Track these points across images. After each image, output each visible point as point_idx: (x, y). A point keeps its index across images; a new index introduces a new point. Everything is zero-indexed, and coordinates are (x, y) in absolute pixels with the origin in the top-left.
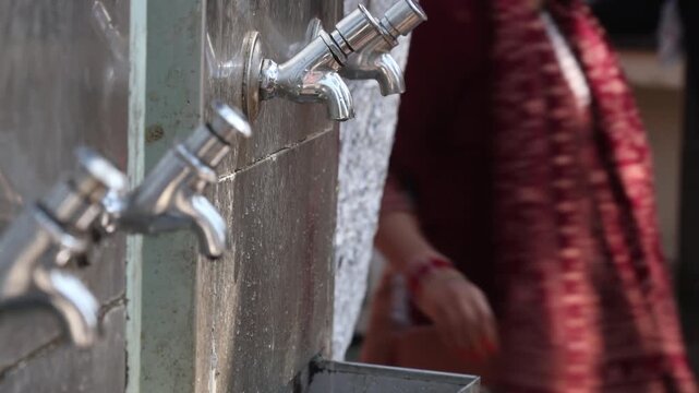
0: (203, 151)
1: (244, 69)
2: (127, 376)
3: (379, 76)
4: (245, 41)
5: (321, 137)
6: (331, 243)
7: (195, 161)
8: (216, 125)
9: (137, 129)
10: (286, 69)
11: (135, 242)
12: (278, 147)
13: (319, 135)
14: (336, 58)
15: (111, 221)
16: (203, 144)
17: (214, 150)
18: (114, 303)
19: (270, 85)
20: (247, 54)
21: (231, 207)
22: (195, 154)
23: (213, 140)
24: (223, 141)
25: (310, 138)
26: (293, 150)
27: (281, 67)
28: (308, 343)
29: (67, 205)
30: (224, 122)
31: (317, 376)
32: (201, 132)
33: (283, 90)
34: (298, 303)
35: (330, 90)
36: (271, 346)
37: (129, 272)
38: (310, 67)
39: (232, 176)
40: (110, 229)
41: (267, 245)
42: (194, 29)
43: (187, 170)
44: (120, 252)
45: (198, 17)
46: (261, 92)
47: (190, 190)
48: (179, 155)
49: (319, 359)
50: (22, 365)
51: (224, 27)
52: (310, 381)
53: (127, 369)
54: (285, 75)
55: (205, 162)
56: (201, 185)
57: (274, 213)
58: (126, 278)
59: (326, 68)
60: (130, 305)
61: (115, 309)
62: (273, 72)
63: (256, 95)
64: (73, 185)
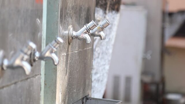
0: (54, 45)
1: (69, 33)
2: (41, 89)
3: (100, 36)
4: (69, 27)
5: (88, 49)
6: (91, 72)
7: (53, 47)
8: (57, 40)
9: (44, 42)
10: (77, 33)
11: (43, 63)
12: (77, 50)
13: (88, 48)
14: (87, 31)
15: (37, 58)
16: (54, 44)
17: (56, 45)
18: (38, 75)
19: (74, 36)
20: (69, 30)
21: (65, 60)
22: (53, 45)
23: (56, 43)
24: (58, 43)
25: (85, 49)
26: (81, 51)
27: (76, 33)
28: (85, 92)
29: (25, 50)
30: (58, 40)
31: (88, 100)
32: (54, 42)
33: (77, 37)
34: (82, 83)
35: (86, 38)
36: (75, 91)
37: (42, 69)
38: (82, 33)
39: (65, 54)
40: (37, 59)
41: (74, 69)
42: (57, 24)
43: (51, 49)
44: (40, 65)
45: (58, 22)
46: (72, 37)
47: (52, 52)
48: (50, 46)
49: (88, 97)
50: (19, 82)
51: (64, 24)
52: (86, 101)
53: (41, 88)
54: (77, 34)
55: (54, 47)
56: (54, 51)
57: (76, 63)
58: (41, 70)
59: (86, 33)
60: (42, 76)
61: (38, 76)
62: (75, 34)
63: (71, 38)
64: (27, 47)
